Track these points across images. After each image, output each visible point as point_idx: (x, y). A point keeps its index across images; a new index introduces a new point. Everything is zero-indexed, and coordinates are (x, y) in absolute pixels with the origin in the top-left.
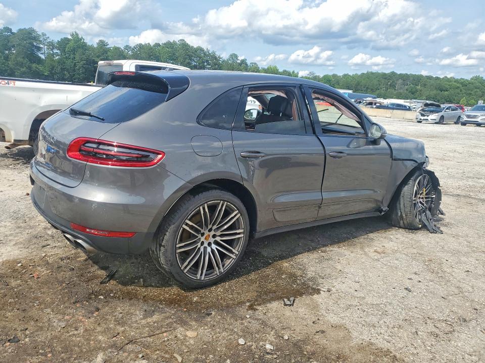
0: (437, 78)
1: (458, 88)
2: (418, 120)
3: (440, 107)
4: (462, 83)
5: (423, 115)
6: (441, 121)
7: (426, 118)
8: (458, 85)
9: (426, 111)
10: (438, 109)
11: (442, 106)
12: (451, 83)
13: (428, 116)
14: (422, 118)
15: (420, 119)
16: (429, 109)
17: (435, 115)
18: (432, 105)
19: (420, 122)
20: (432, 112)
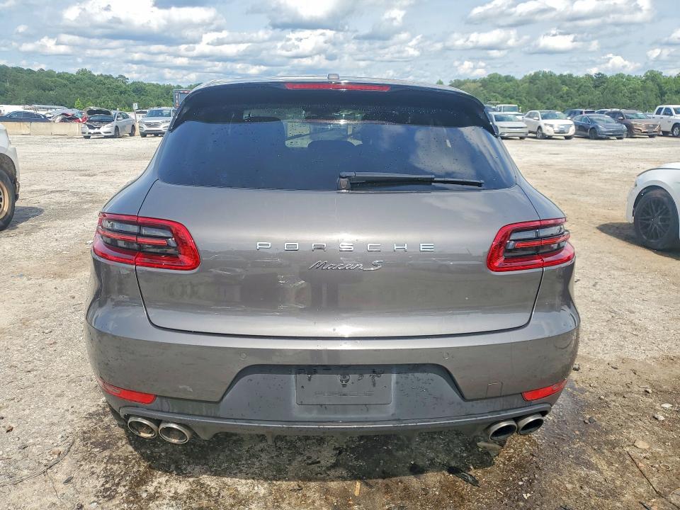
0: (30, 72)
1: (65, 85)
2: (85, 135)
3: (110, 114)
4: (68, 79)
5: (92, 127)
6: (116, 134)
7: (96, 130)
8: (66, 82)
9: (92, 121)
10: (107, 118)
11: (113, 112)
12: (53, 79)
13: (99, 128)
14: (92, 131)
15: (89, 133)
16: (97, 118)
17: (106, 126)
18: (99, 112)
19: (88, 137)
20: (102, 122)
